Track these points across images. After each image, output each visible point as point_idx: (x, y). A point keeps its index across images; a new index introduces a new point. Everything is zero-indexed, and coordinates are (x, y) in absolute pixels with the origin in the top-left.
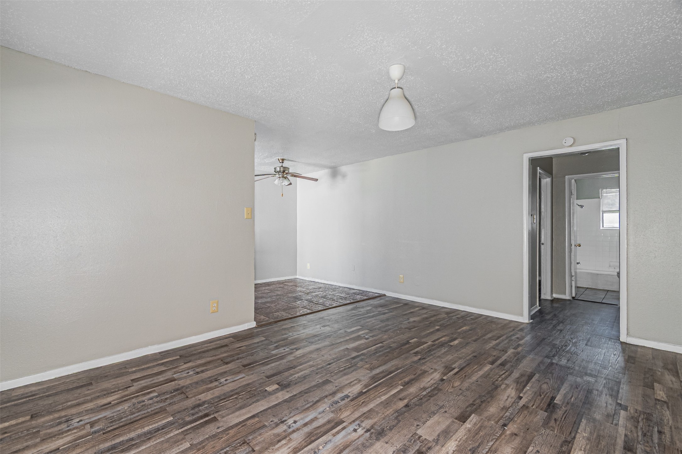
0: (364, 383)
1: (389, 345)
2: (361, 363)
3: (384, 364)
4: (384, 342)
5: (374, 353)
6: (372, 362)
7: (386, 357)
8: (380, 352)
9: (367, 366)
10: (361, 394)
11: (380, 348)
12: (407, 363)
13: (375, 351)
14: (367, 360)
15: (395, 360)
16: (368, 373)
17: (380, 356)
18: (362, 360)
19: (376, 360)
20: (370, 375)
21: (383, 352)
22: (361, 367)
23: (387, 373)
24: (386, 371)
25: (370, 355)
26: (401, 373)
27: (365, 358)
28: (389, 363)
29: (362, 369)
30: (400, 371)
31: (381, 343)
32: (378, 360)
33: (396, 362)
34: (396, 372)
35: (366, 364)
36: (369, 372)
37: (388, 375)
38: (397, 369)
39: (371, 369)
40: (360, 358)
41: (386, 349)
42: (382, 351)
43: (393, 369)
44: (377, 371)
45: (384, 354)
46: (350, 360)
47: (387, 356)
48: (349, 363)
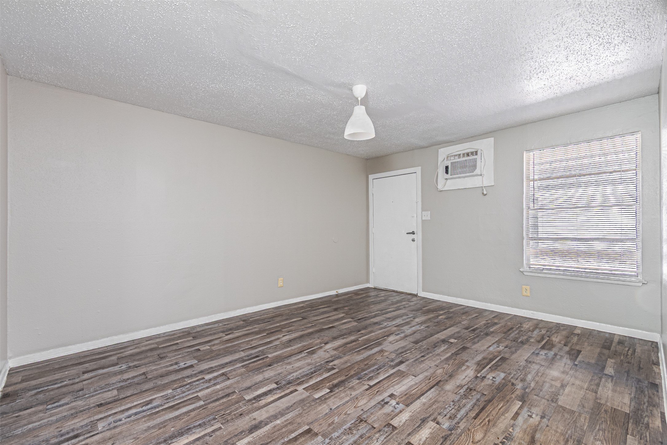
0: (387, 342)
1: (361, 382)
2: (393, 357)
3: (370, 356)
4: (367, 390)
5: (380, 369)
6: (381, 357)
7: (367, 364)
8: (373, 371)
9: (386, 354)
10: (388, 336)
11: (372, 377)
12: (348, 357)
13: (379, 371)
14: (387, 360)
15: (359, 360)
16: (384, 347)
17: (374, 365)
18: (392, 360)
19: (378, 360)
20: (383, 346)
21: (370, 370)
22: (391, 352)
23: (368, 348)
24: (369, 349)
25: (384, 366)
26: (356, 348)
27: (389, 363)
28: (365, 357)
29: (390, 351)
30: (357, 350)
31: (371, 387)
32: (376, 359)
33: (358, 357)
34: (360, 348)
35: (387, 356)
36: (384, 349)
37: (368, 347)
38: (359, 351)
39: (382, 351)
40: (395, 362)
41: (366, 374)
42: (370, 372)
43: (363, 351)
44: (376, 350)
45: (369, 368)
46: (404, 360)
47: (365, 365)
48: (404, 357)
